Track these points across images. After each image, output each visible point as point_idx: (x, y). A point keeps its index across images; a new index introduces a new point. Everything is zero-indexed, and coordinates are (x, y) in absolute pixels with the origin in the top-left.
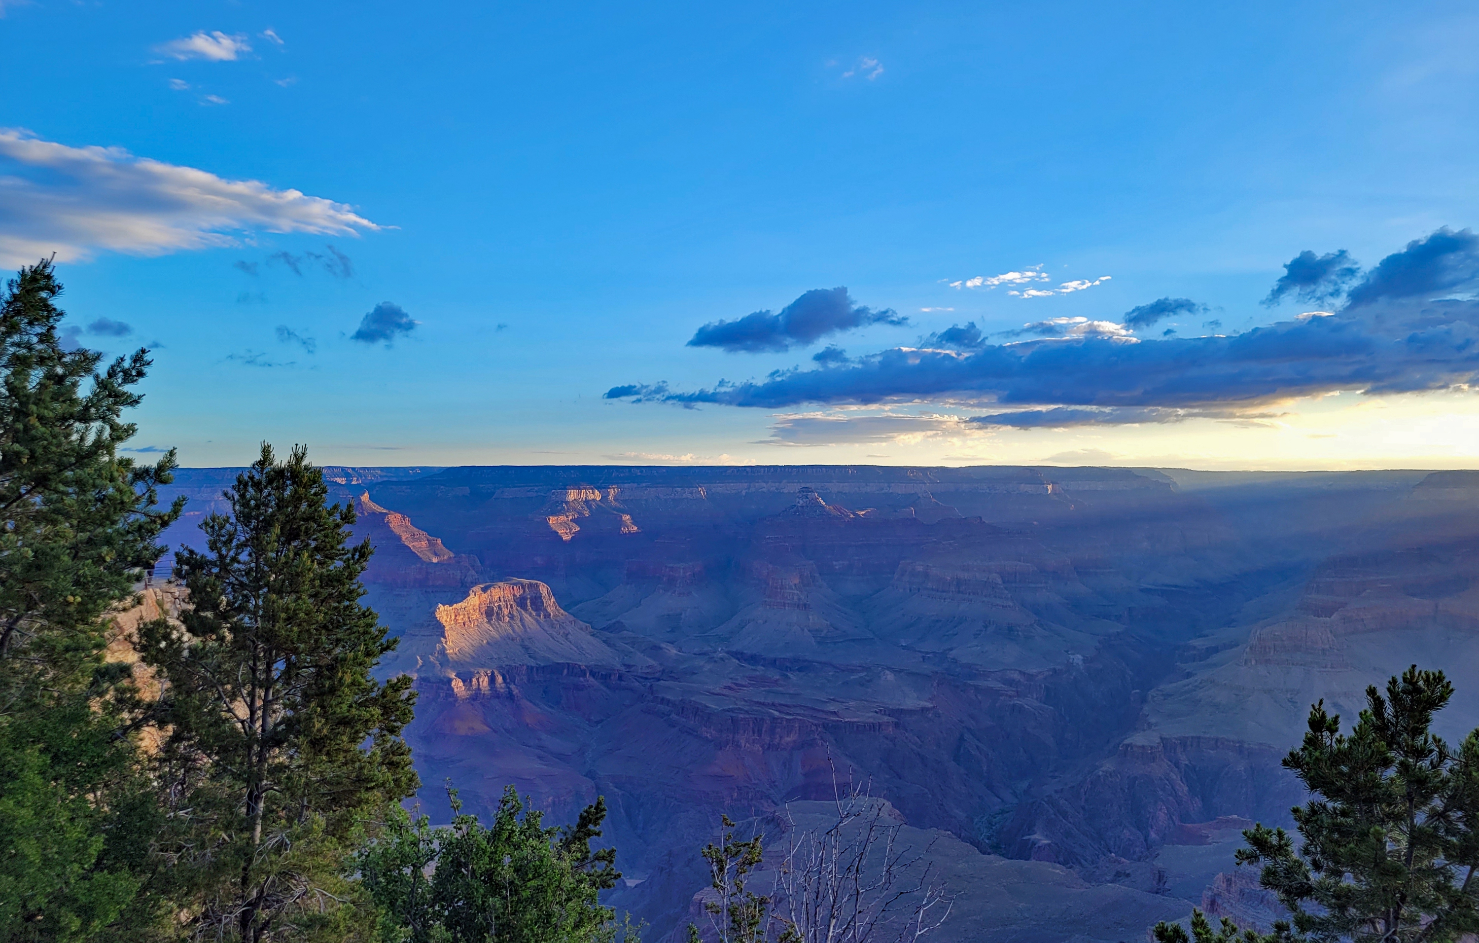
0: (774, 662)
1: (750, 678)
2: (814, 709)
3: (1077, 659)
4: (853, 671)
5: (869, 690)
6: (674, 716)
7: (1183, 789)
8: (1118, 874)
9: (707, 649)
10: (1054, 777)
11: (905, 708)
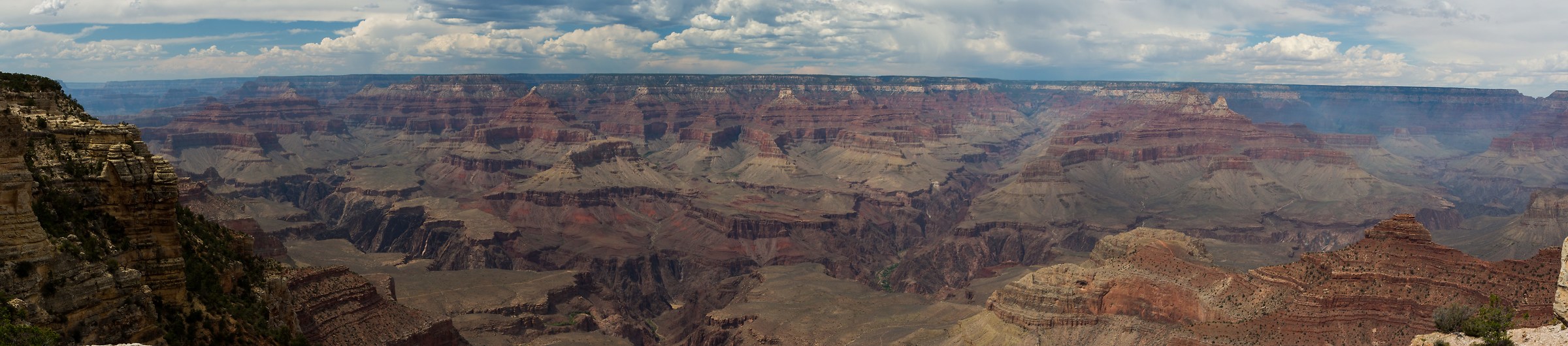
0: (763, 189)
1: (749, 198)
2: (785, 215)
3: (936, 185)
4: (809, 193)
5: (818, 204)
6: (703, 218)
7: (986, 250)
8: (949, 296)
9: (724, 180)
10: (921, 248)
11: (838, 213)
